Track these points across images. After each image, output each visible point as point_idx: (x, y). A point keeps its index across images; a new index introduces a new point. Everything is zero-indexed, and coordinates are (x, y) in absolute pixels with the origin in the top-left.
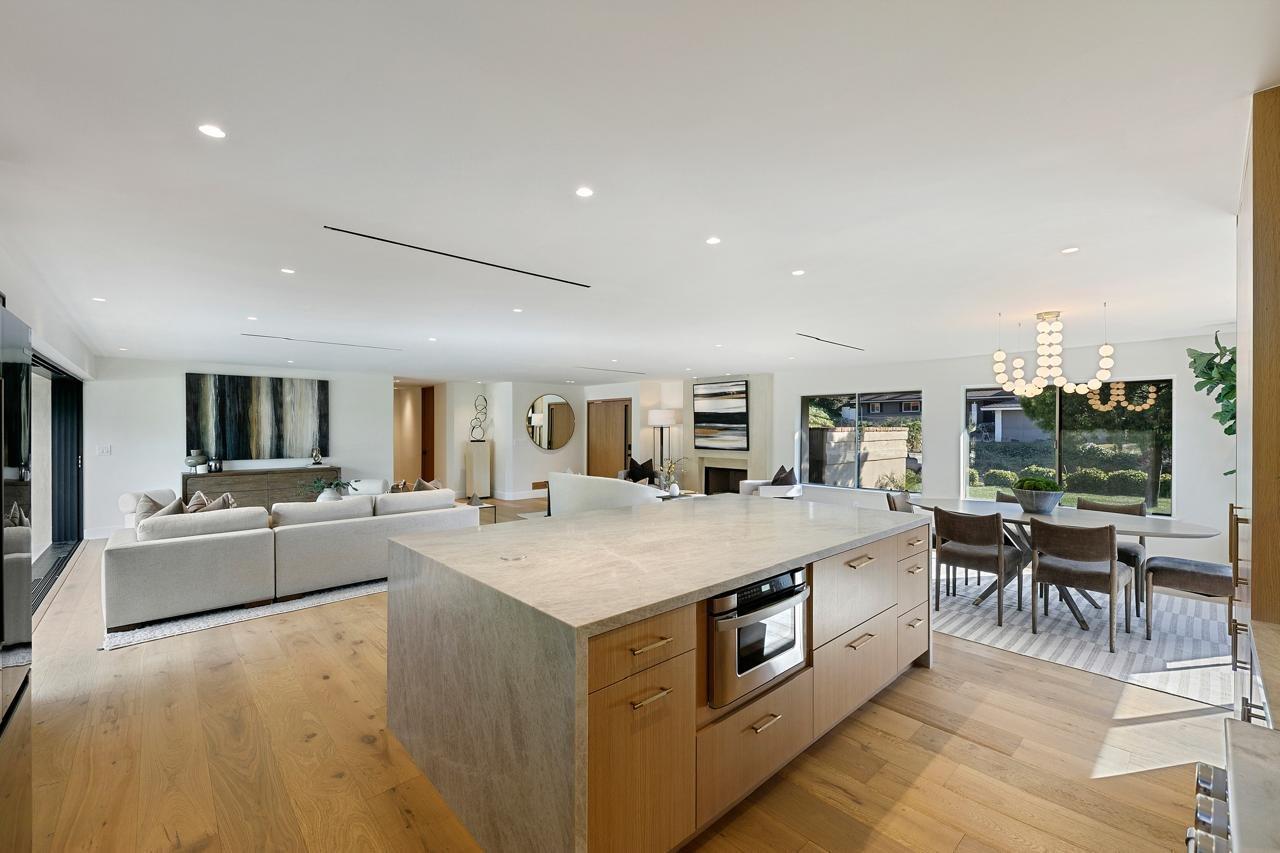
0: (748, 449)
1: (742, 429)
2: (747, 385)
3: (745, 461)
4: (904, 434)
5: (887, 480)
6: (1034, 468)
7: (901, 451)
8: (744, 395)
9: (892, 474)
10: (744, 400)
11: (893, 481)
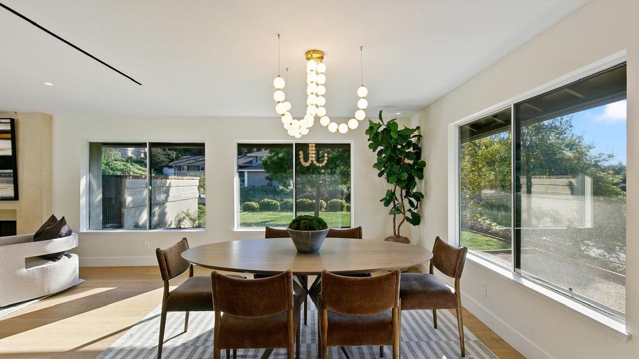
0: (16, 197)
1: (8, 175)
2: (13, 122)
3: (14, 212)
4: (196, 181)
5: (184, 215)
6: (266, 200)
7: (193, 193)
8: (9, 136)
9: (188, 210)
10: (10, 142)
11: (188, 215)
